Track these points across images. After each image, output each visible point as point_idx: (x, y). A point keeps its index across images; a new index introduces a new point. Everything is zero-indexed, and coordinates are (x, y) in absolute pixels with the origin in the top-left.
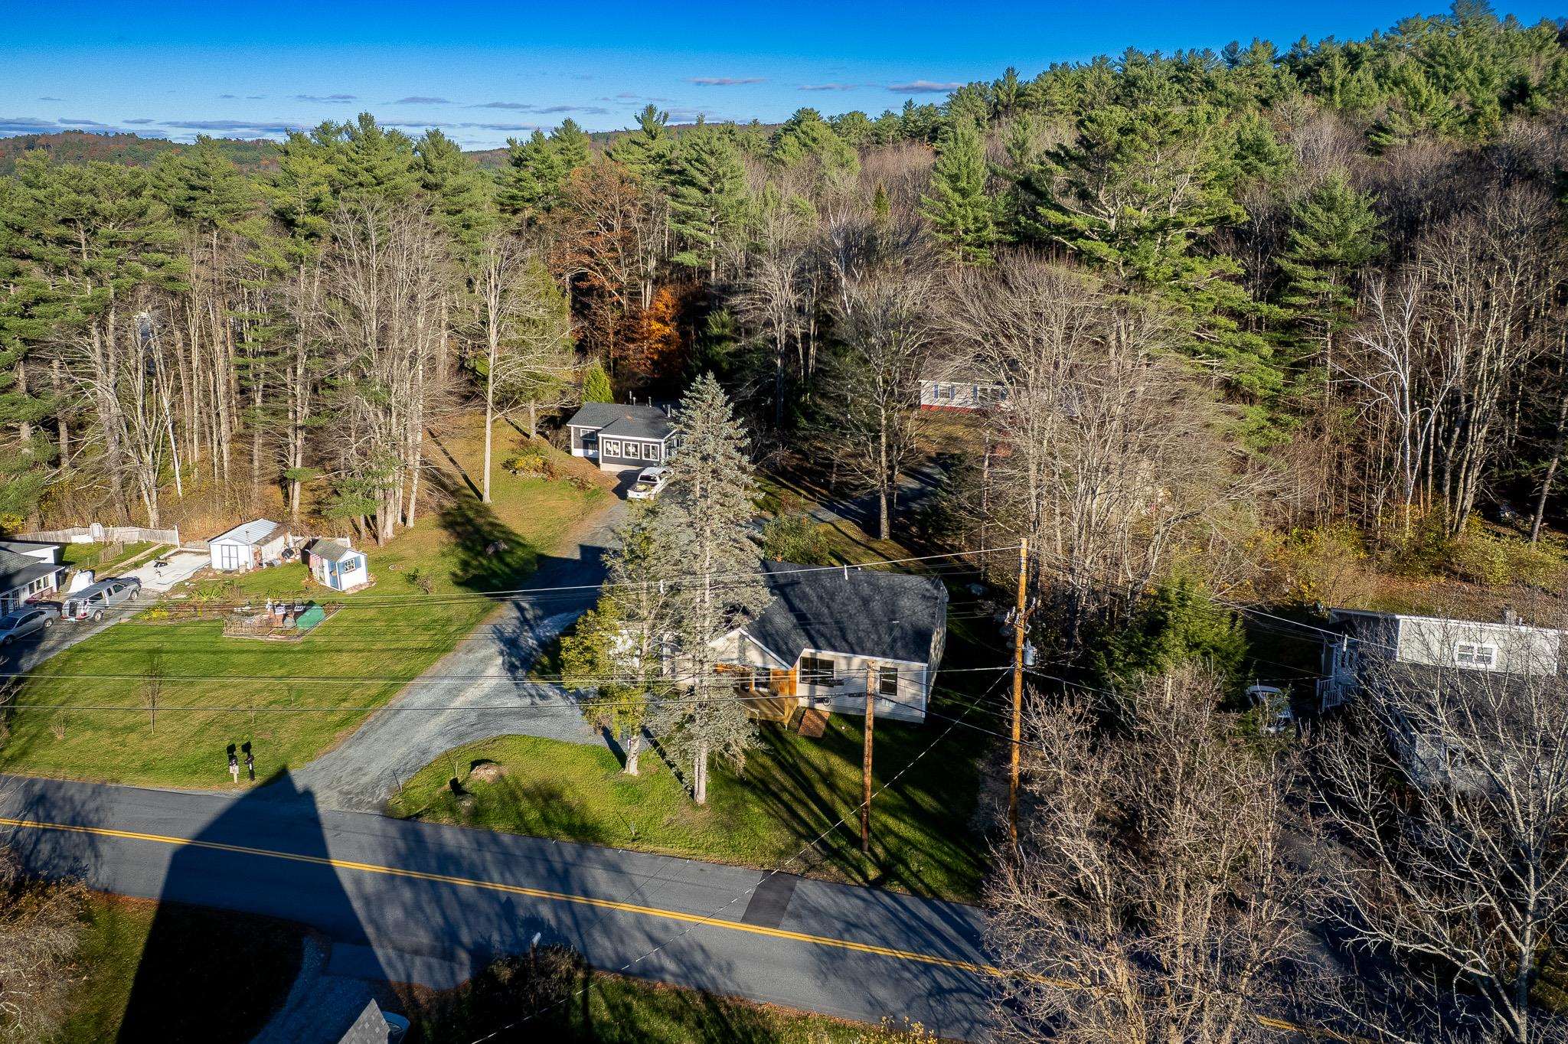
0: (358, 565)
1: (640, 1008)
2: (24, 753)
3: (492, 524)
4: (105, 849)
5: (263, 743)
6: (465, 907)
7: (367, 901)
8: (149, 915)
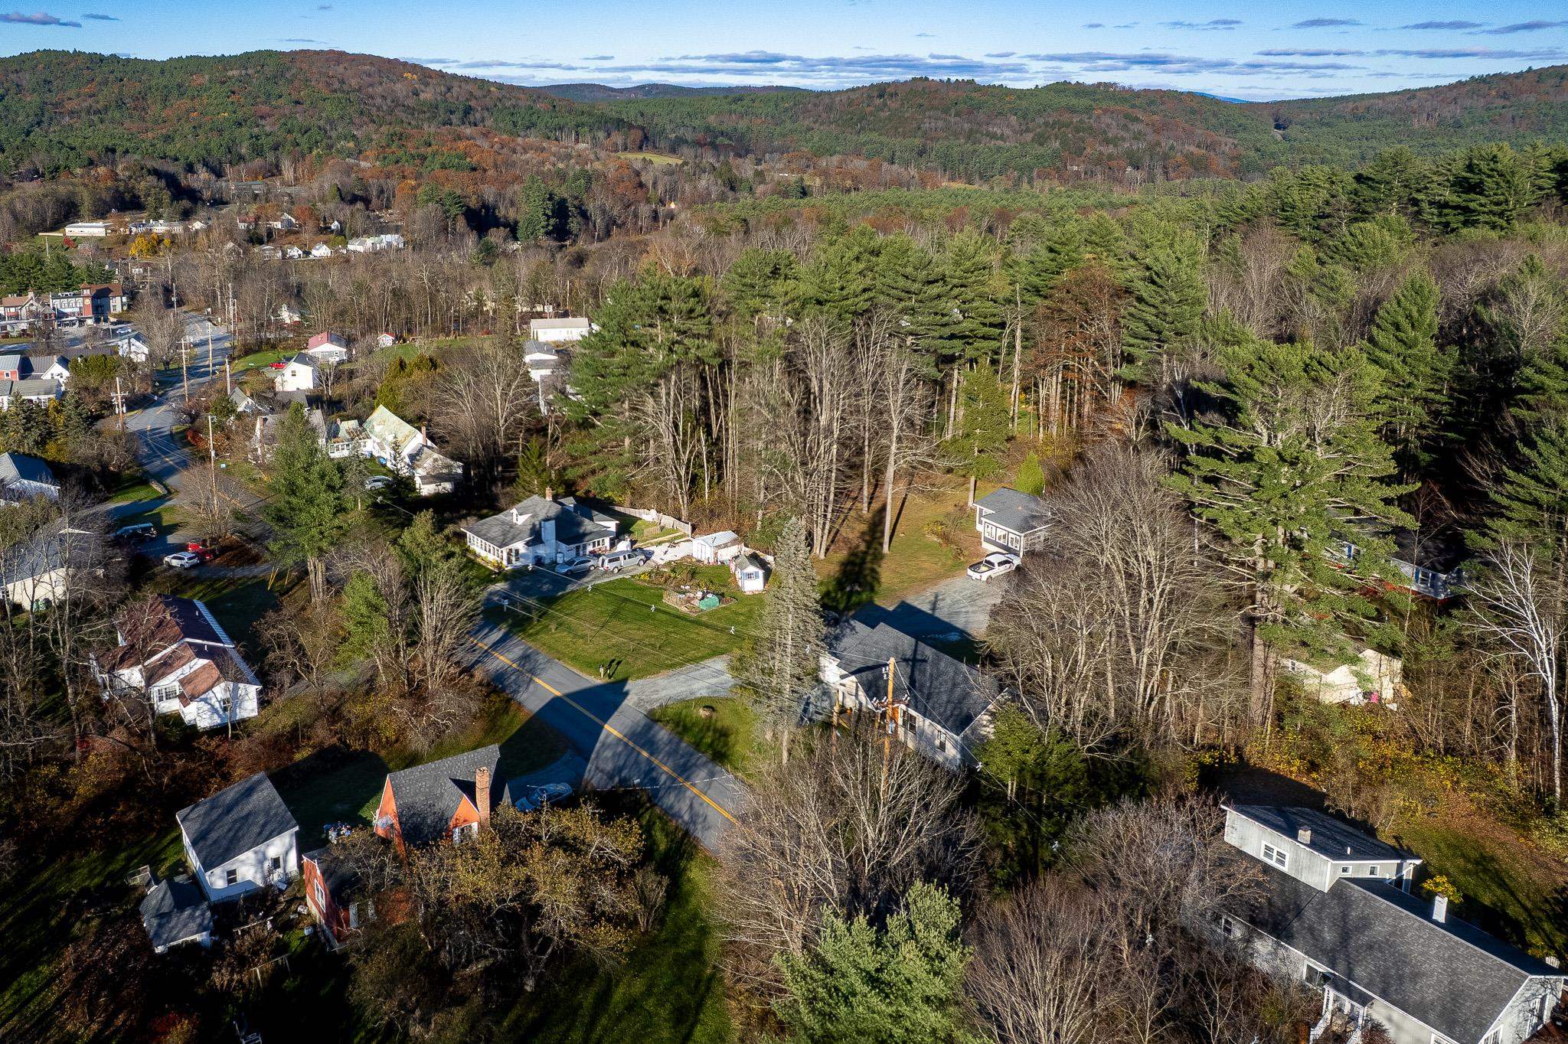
0: (757, 577)
1: (658, 825)
2: (537, 633)
3: (873, 570)
4: (532, 686)
5: (628, 663)
6: (637, 762)
7: (603, 745)
8: (526, 719)
